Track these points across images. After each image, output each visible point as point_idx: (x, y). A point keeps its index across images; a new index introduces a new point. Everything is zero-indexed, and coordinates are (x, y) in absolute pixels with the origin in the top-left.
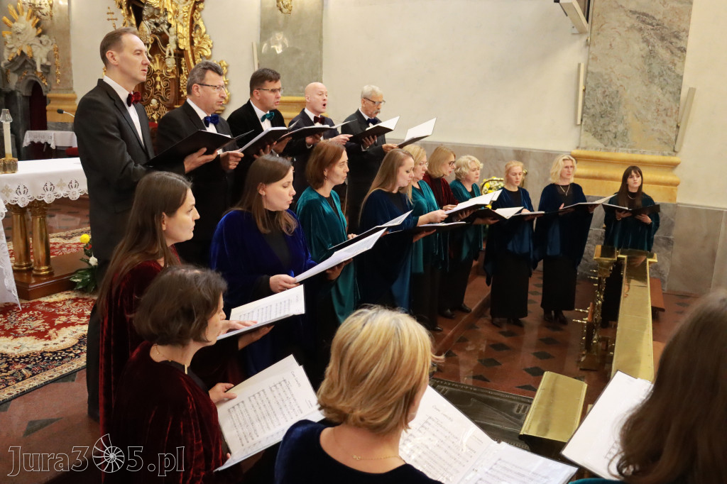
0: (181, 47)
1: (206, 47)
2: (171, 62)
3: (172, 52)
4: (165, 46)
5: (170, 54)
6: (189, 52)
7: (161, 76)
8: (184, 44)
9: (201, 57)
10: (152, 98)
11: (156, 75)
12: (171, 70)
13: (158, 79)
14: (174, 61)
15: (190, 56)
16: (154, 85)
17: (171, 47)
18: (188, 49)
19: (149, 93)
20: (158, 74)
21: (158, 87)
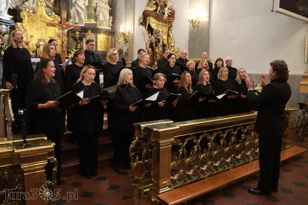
0: (164, 43)
1: (172, 42)
2: (161, 49)
3: (161, 45)
4: (159, 43)
5: (160, 46)
6: (167, 45)
7: (159, 54)
8: (165, 42)
9: (171, 46)
10: (156, 61)
11: (157, 54)
12: (161, 52)
13: (158, 55)
14: (162, 48)
15: (167, 46)
16: (157, 57)
17: (161, 43)
18: (167, 44)
19: (155, 60)
20: (158, 53)
21: (158, 58)
